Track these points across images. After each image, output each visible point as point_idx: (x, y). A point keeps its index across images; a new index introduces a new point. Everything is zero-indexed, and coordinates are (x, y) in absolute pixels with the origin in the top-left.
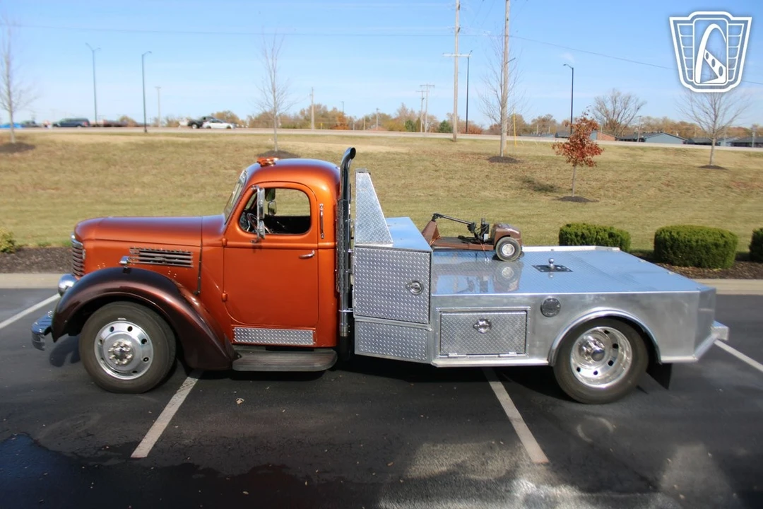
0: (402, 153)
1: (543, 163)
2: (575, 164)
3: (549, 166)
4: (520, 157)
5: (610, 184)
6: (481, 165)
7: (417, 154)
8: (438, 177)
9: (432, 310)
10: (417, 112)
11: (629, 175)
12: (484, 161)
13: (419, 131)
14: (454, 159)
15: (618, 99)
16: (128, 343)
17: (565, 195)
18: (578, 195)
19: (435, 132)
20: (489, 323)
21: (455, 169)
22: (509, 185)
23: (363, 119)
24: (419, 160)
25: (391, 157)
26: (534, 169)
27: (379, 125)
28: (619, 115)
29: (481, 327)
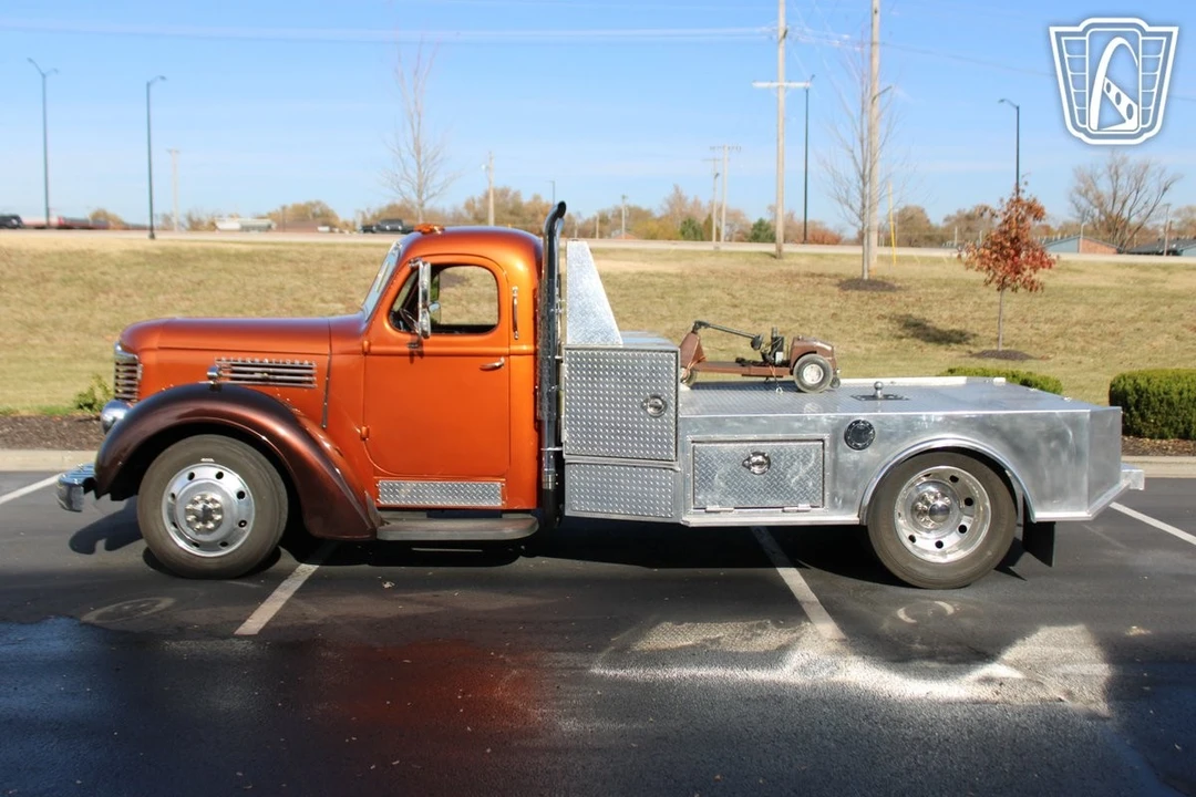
0: (670, 275)
1: (947, 290)
2: (1002, 286)
3: (959, 296)
4: (902, 281)
5: (1078, 329)
6: (822, 294)
7: (698, 276)
8: (739, 317)
9: (680, 439)
10: (705, 203)
11: (1118, 311)
12: (830, 288)
13: (710, 239)
14: (772, 285)
15: (1121, 170)
16: (218, 497)
17: (985, 348)
18: (1013, 348)
19: (742, 241)
20: (767, 458)
21: (772, 302)
22: (877, 331)
23: (595, 219)
24: (701, 287)
25: (646, 281)
26: (929, 301)
27: (628, 230)
28: (1124, 203)
29: (754, 464)
